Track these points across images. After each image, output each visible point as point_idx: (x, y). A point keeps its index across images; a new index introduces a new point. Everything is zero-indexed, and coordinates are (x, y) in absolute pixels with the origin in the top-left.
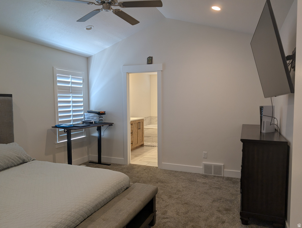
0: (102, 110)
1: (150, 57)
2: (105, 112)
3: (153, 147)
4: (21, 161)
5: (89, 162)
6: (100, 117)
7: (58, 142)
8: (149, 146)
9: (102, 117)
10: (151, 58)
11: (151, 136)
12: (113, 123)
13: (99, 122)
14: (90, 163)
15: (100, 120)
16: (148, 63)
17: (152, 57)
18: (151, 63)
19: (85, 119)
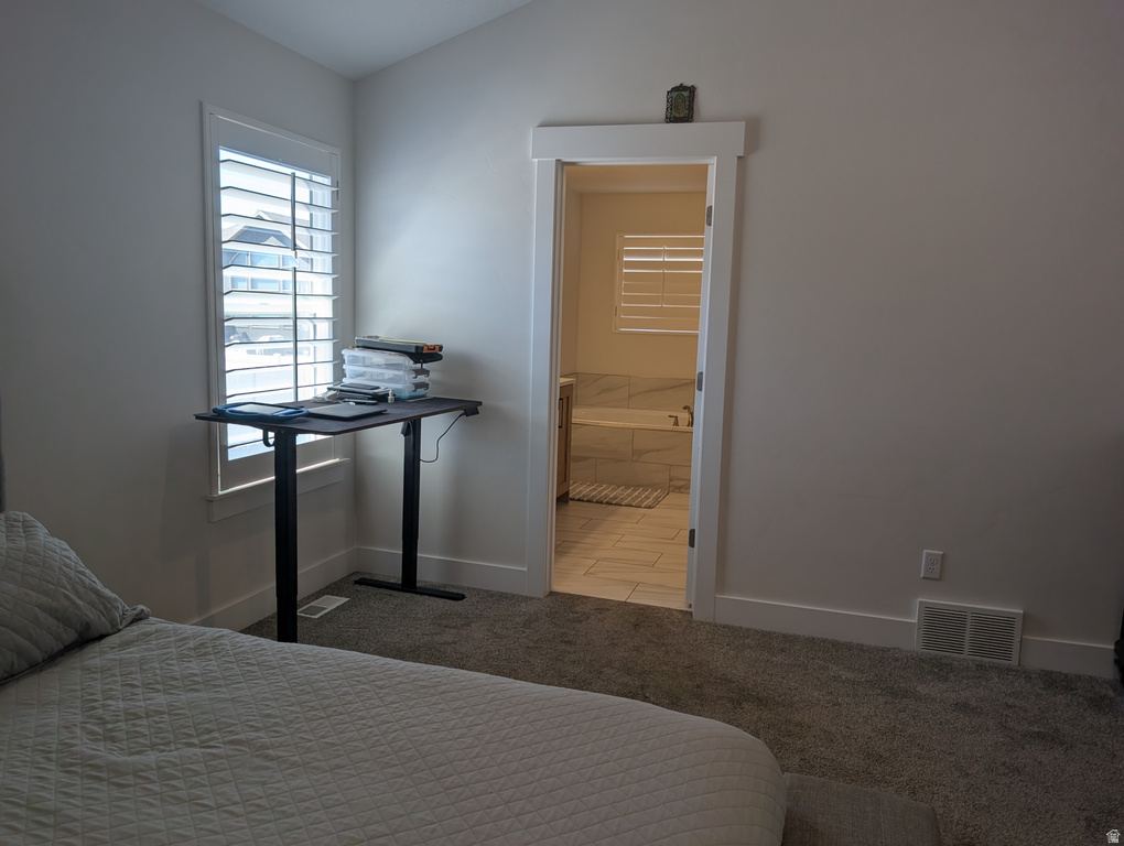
0: (429, 340)
1: (681, 88)
2: (441, 348)
3: (610, 507)
4: (70, 636)
5: (356, 582)
6: (418, 372)
7: (220, 493)
8: (588, 501)
9: (427, 372)
10: (686, 94)
11: (588, 458)
12: (480, 403)
13: (414, 394)
14: (363, 588)
15: (418, 386)
16: (671, 119)
17: (692, 90)
18: (688, 118)
19: (346, 381)
